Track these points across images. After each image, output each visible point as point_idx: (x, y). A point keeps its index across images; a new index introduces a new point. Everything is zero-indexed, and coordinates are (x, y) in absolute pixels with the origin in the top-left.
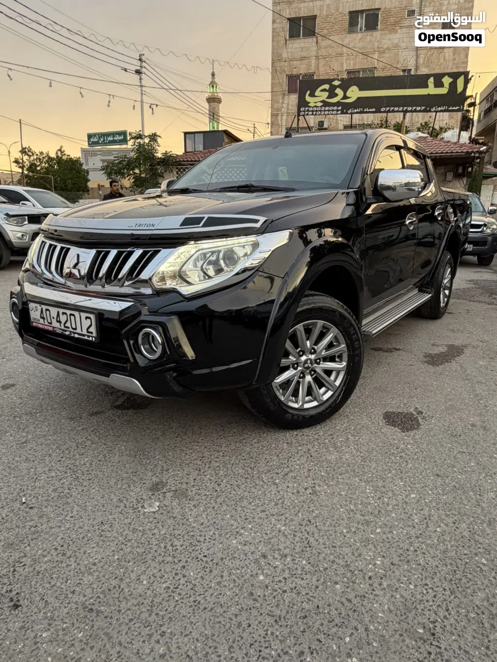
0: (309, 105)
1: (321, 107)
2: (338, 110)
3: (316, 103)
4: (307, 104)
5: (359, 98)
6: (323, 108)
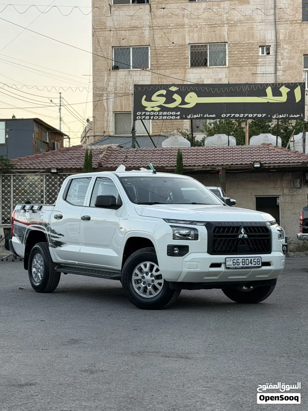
0: (146, 109)
2: (176, 116)
3: (153, 107)
4: (143, 108)
6: (161, 113)
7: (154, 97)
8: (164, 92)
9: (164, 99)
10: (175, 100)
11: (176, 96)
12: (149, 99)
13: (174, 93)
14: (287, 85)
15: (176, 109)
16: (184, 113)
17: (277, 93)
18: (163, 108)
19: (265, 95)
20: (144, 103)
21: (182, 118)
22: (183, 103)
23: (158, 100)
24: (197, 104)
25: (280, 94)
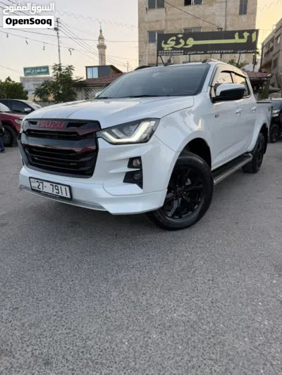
0: (164, 49)
1: (171, 50)
2: (181, 53)
3: (168, 48)
7: (169, 42)
8: (174, 38)
9: (174, 43)
10: (181, 43)
11: (182, 41)
12: (166, 43)
13: (179, 38)
14: (248, 31)
15: (181, 49)
16: (186, 51)
17: (241, 37)
18: (173, 48)
19: (234, 38)
20: (163, 45)
21: (184, 54)
22: (186, 44)
23: (171, 43)
24: (194, 46)
25: (243, 37)
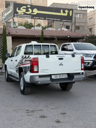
0: (18, 13)
1: (23, 14)
2: (30, 17)
3: (21, 13)
4: (17, 13)
5: (37, 13)
6: (24, 15)
7: (21, 9)
8: (25, 7)
9: (25, 10)
13: (29, 8)
14: (68, 9)
16: (33, 16)
22: (32, 12)
25: (65, 13)
